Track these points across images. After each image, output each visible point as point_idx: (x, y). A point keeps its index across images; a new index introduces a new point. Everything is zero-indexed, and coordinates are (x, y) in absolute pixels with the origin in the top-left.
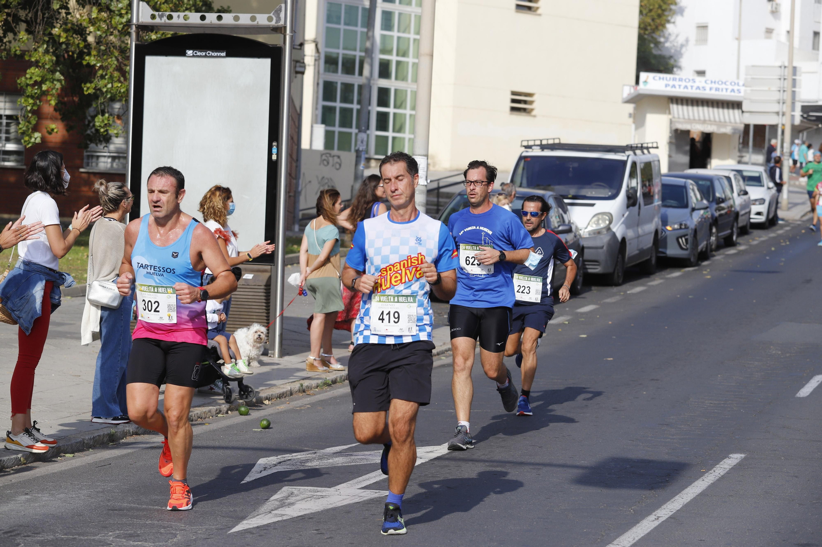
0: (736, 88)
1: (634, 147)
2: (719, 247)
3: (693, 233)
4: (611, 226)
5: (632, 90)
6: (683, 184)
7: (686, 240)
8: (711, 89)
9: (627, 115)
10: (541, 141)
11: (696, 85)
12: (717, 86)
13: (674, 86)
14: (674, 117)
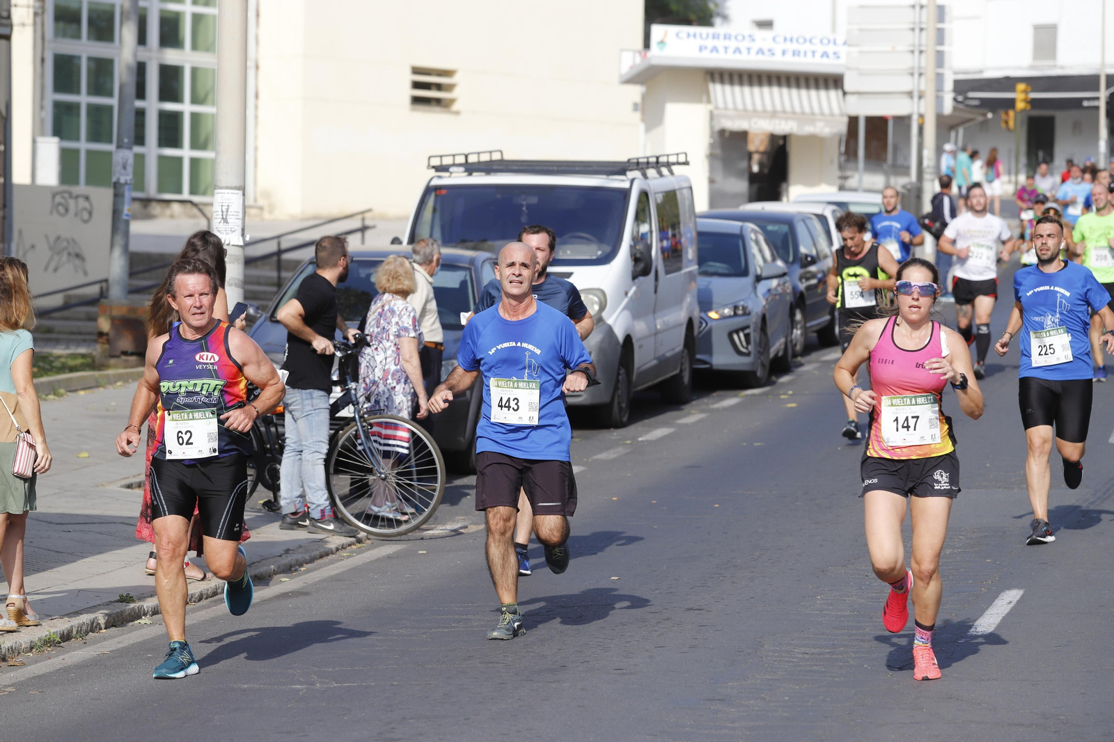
0: (830, 49)
1: (643, 163)
2: (808, 349)
3: (759, 321)
4: (604, 314)
5: (638, 60)
6: (737, 231)
7: (747, 336)
8: (784, 53)
9: (630, 107)
10: (466, 156)
11: (755, 46)
12: (795, 46)
13: (715, 49)
14: (717, 108)
